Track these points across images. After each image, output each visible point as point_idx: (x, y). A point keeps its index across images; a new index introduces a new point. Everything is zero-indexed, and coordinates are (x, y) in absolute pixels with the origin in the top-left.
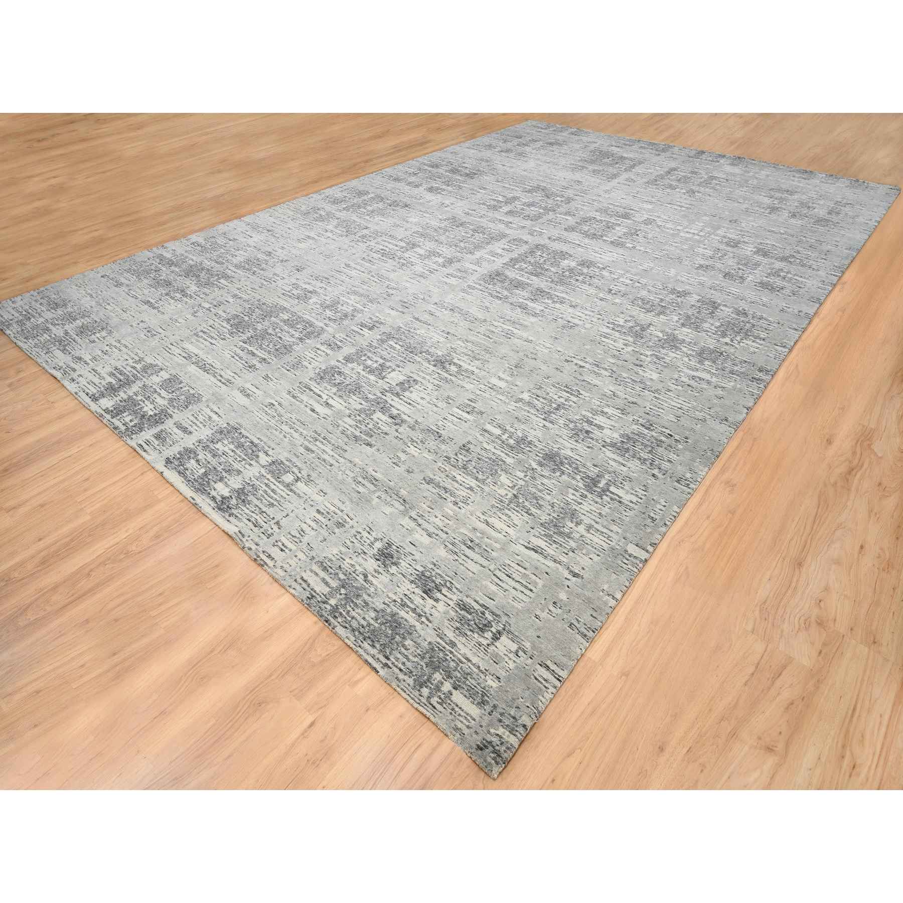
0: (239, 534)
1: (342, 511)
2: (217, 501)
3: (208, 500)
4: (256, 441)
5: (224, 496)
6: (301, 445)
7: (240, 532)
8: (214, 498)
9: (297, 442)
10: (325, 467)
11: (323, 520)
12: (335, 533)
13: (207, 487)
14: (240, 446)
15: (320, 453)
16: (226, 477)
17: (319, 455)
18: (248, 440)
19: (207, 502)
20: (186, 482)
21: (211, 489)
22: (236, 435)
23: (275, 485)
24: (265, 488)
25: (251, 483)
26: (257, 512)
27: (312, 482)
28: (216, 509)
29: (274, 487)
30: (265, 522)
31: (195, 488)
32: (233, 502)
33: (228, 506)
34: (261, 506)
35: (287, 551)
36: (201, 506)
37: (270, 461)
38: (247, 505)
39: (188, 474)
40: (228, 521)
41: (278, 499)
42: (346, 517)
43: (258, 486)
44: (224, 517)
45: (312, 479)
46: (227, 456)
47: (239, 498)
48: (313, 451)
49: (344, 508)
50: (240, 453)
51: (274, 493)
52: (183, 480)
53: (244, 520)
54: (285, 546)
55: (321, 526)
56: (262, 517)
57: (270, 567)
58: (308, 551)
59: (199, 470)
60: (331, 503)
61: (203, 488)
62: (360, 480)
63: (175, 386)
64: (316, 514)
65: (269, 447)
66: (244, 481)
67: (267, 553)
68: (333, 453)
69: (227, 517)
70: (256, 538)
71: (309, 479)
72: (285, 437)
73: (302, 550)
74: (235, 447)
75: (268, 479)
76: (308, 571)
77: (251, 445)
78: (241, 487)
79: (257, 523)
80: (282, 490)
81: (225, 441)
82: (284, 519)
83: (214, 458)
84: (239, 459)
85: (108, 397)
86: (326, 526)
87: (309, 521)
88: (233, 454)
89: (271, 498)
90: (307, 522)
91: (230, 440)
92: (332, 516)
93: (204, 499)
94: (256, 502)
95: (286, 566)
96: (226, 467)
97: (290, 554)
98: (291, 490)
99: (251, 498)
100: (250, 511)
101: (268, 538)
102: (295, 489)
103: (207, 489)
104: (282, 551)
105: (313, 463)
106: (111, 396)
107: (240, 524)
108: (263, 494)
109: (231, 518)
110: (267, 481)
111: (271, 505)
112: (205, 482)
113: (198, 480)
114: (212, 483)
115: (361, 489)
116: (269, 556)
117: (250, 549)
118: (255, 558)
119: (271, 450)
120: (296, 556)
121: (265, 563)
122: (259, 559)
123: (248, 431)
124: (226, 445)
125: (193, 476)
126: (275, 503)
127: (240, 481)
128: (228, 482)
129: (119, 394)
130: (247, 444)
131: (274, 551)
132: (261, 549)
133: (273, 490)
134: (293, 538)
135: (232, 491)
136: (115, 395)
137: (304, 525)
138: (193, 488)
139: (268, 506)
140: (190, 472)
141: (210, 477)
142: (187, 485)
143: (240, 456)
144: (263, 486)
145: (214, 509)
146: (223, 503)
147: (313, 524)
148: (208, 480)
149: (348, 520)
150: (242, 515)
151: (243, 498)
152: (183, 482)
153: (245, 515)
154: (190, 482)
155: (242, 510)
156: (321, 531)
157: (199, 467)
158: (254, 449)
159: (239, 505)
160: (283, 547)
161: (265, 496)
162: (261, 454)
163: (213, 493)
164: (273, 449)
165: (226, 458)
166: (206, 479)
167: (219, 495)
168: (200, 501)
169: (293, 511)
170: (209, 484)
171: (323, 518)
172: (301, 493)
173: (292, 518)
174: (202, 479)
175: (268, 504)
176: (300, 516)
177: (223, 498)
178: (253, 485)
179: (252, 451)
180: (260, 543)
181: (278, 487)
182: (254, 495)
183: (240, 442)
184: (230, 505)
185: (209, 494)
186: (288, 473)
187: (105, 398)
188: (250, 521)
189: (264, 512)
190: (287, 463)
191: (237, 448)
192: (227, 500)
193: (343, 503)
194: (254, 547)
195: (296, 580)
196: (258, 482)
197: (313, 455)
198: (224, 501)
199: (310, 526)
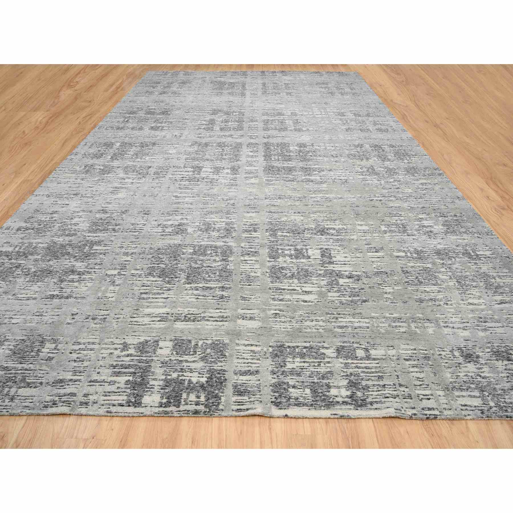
0: (397, 411)
2: (349, 402)
3: (344, 407)
4: (308, 345)
6: (334, 328)
7: (396, 409)
8: (344, 403)
9: (329, 327)
10: (366, 331)
11: (415, 362)
12: (432, 365)
13: (330, 399)
14: (302, 356)
15: (351, 325)
16: (329, 383)
17: (352, 326)
18: (300, 347)
19: (345, 409)
20: (311, 407)
21: (334, 399)
22: (288, 350)
23: (361, 363)
24: (360, 370)
25: (348, 374)
26: (381, 389)
27: (375, 345)
28: (358, 408)
29: (363, 365)
30: (395, 391)
31: (324, 407)
32: (359, 394)
33: (361, 400)
34: (376, 383)
35: (431, 397)
36: (346, 414)
37: (335, 351)
38: (370, 389)
39: (303, 401)
40: (376, 409)
41: (377, 371)
42: (421, 351)
43: (355, 372)
44: (370, 409)
45: (372, 343)
46: (306, 369)
47: (358, 389)
48: (346, 326)
49: (414, 348)
50: (310, 360)
51: (369, 369)
52: (307, 408)
53: (383, 400)
54: (426, 395)
55: (421, 367)
56: (389, 389)
57: (440, 415)
58: (439, 387)
59: (305, 393)
60: (403, 349)
61: (329, 402)
62: (394, 324)
63: (189, 347)
64: (408, 363)
65: (320, 343)
66: (342, 376)
67: (425, 408)
68: (357, 320)
69: (372, 407)
70: (406, 405)
71: (371, 345)
72: (318, 329)
73: (436, 389)
74: (301, 359)
75: (352, 363)
76: (457, 399)
77: (307, 349)
78: (347, 381)
79: (392, 395)
80: (370, 363)
81: (289, 360)
82: (399, 379)
83: (301, 376)
84: (316, 364)
85: (145, 393)
86: (423, 364)
87: (412, 370)
88: (308, 364)
89: (373, 373)
90: (412, 371)
91: (291, 357)
92: (416, 357)
93: (341, 409)
94: (370, 383)
95: (445, 406)
96: (318, 377)
97: (435, 397)
98: (374, 359)
99: (364, 383)
100: (376, 391)
101: (411, 399)
102: (375, 357)
103: (331, 400)
104: (429, 399)
105: (357, 334)
106: (147, 391)
107: (387, 404)
108: (365, 374)
109: (375, 406)
110: (354, 365)
111: (380, 378)
112: (323, 397)
113: (316, 399)
114: (328, 394)
115: (403, 330)
116: (429, 409)
117: (415, 414)
118: (425, 417)
119: (324, 344)
120: (440, 396)
121: (434, 415)
122: (428, 416)
123: (291, 342)
124: (294, 361)
125: (308, 399)
126: (380, 374)
127: (340, 378)
128: (334, 385)
129: (151, 384)
130: (305, 350)
131: (426, 403)
132: (419, 409)
133: (366, 368)
134: (421, 387)
135: (347, 389)
136: (149, 388)
137: (413, 374)
138: (323, 408)
139: (380, 380)
140: (302, 398)
141: (320, 391)
142: (316, 409)
143: (314, 362)
144: (357, 370)
145: (357, 409)
146: (355, 400)
147: (416, 369)
148: (322, 394)
149: (426, 352)
150: (378, 398)
151: (360, 387)
152: (309, 409)
153: (378, 397)
154: (314, 405)
155: (372, 395)
156: (426, 370)
157: (302, 390)
158: (313, 350)
159: (366, 393)
160: (426, 397)
161: (368, 375)
162: (322, 351)
163: (339, 399)
164: (324, 342)
165: (308, 370)
166: (320, 394)
167: (345, 398)
168: (340, 412)
169: (395, 371)
170: (327, 396)
171: (414, 362)
172: (381, 357)
173: (402, 375)
174: (317, 396)
175: (377, 378)
176: (404, 370)
177: (350, 398)
178: (351, 374)
179: (314, 352)
180: (413, 406)
181: (364, 363)
182: (362, 379)
183: (298, 353)
184: (362, 398)
185: (338, 402)
186: (356, 350)
187: (145, 396)
188: (387, 397)
189: (385, 385)
190: (345, 344)
191: (303, 358)
192: (355, 396)
193: (408, 344)
194: (414, 411)
195: (462, 410)
196: (351, 370)
197: (350, 329)
198: (354, 399)
199: (417, 372)
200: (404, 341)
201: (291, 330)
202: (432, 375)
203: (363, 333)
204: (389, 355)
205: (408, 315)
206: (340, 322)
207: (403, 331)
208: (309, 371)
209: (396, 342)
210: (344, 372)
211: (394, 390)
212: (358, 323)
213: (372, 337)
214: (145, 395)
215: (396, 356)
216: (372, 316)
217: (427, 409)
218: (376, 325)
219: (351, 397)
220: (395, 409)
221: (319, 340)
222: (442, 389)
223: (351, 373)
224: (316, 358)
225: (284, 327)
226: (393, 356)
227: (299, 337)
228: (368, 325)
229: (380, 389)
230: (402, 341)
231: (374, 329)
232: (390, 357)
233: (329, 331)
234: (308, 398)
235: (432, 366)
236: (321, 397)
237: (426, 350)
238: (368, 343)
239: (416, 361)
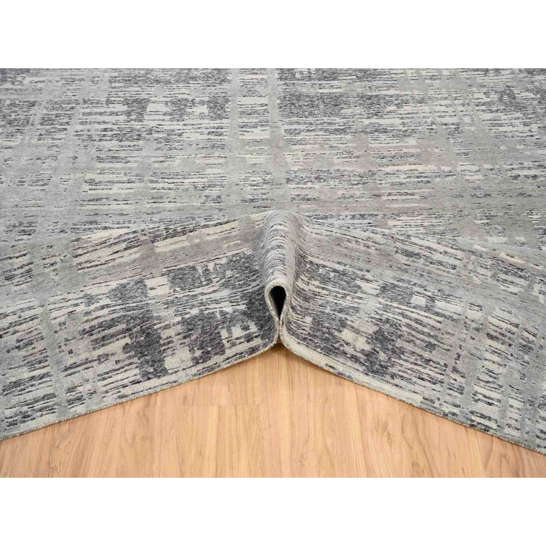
0: (426, 402)
1: (517, 326)
2: (362, 360)
3: (349, 363)
4: (341, 268)
5: (367, 353)
6: (397, 252)
7: (426, 399)
8: (354, 358)
9: (388, 249)
10: (448, 272)
11: (503, 348)
12: (528, 363)
13: (335, 343)
14: (325, 280)
15: (428, 254)
16: (346, 319)
17: (428, 257)
18: (327, 269)
19: (350, 366)
20: (302, 342)
21: (342, 345)
22: (308, 266)
23: (412, 312)
24: (405, 320)
25: (384, 318)
26: (421, 363)
27: (451, 297)
28: (370, 374)
29: (414, 316)
30: (441, 374)
31: (322, 349)
32: (382, 356)
33: (381, 365)
34: (419, 351)
35: (495, 403)
36: (347, 374)
37: (378, 288)
38: (402, 356)
39: (295, 329)
40: (396, 385)
41: (432, 334)
42: (526, 334)
43: (395, 320)
44: (387, 382)
45: (446, 293)
46: (322, 296)
47: (385, 349)
48: (418, 254)
49: (517, 322)
50: (334, 289)
51: (421, 324)
52: (296, 339)
53: (414, 379)
54: (489, 398)
55: (506, 358)
56: (433, 369)
57: (495, 430)
58: (518, 395)
59: (304, 320)
60: (497, 317)
61: (332, 346)
62: (503, 276)
63: (197, 276)
64: (490, 342)
65: (361, 270)
66: (372, 318)
67: (477, 413)
68: (442, 249)
69: (392, 381)
70: (448, 398)
71: (444, 294)
72: (368, 247)
73: (511, 396)
74: (320, 283)
75: (397, 308)
76: (540, 420)
77: (337, 274)
78: (376, 328)
79: (433, 379)
80: (427, 317)
81: (303, 277)
82: (458, 362)
83: (309, 303)
84: (339, 296)
85: (164, 355)
86: (512, 355)
87: (488, 355)
88: (327, 293)
89: (422, 334)
90: (487, 358)
91: (307, 275)
92: (510, 338)
93: (344, 364)
94: (409, 347)
95: (513, 422)
96: (333, 308)
97: (502, 406)
98: (437, 314)
99: (399, 343)
100: (411, 363)
101: (461, 394)
102: (440, 311)
103: (337, 345)
104: (490, 404)
105: (429, 273)
106: (164, 350)
107: (417, 388)
108: (409, 330)
109: (397, 381)
110: (400, 311)
111: (431, 346)
112: (327, 335)
113: (316, 334)
114: (336, 333)
115: (513, 289)
116: (482, 416)
117: (454, 414)
118: (469, 422)
119: (367, 273)
120: (512, 406)
121: (486, 426)
122: (475, 423)
123: (318, 258)
124: (308, 283)
125: (303, 330)
126: (433, 341)
127: (367, 319)
128: (353, 325)
129: (165, 337)
130: (332, 274)
131: (481, 407)
132: (466, 410)
133: (417, 321)
134: (488, 384)
135: (370, 341)
136: (164, 344)
137: (486, 363)
138: (319, 350)
139: (428, 349)
140: (294, 325)
141: (327, 325)
142: (308, 347)
143: (338, 293)
144: (400, 318)
145: (367, 375)
146: (371, 362)
147: (495, 358)
148: (327, 330)
149: (531, 338)
150: (407, 373)
151: (390, 347)
152: (299, 343)
153: (410, 372)
154: (308, 341)
155: (401, 365)
156: (511, 364)
157: (300, 317)
158: (345, 278)
159: (393, 359)
160: (487, 400)
161: (414, 333)
162: (359, 282)
163: (349, 350)
164: (368, 271)
165: (323, 298)
166: (325, 330)
167: (359, 352)
168: (342, 368)
169: (460, 347)
170: (334, 337)
171: (501, 345)
172: (451, 315)
173: (467, 357)
174: (318, 330)
175: (425, 345)
176: (474, 351)
177: (366, 355)
178: (387, 321)
179: (345, 281)
180: (458, 403)
181: (418, 314)
182: (400, 336)
183: (320, 274)
184: (382, 363)
185: (345, 353)
186: (414, 295)
187: (165, 359)
188: (423, 379)
189: (430, 360)
190: (401, 284)
191: (324, 283)
192: (373, 356)
193: (510, 313)
194: (456, 410)
195: (538, 437)
196: (391, 315)
197: (422, 261)
198: (371, 359)
199: (494, 362)
200: (507, 305)
201: (327, 238)
202: (518, 376)
203: (439, 275)
204: (467, 318)
205: (540, 268)
206: (412, 243)
207: (513, 291)
208: (324, 300)
209: (490, 302)
210: (377, 313)
211: (440, 372)
212: (441, 255)
213: (452, 285)
214: (165, 357)
215: (477, 323)
216: (473, 250)
217: (479, 415)
218: (470, 267)
219: (368, 355)
220: (423, 398)
221: (362, 265)
222: (522, 400)
223: (388, 319)
224: (343, 289)
225: (318, 231)
226: (473, 321)
227: (333, 252)
228: (456, 262)
229: (419, 362)
230: (502, 305)
231: (463, 272)
232: (467, 320)
233: (384, 255)
234: (304, 328)
235: (526, 364)
236: (324, 333)
237: (534, 335)
238: (439, 291)
239: (504, 346)
